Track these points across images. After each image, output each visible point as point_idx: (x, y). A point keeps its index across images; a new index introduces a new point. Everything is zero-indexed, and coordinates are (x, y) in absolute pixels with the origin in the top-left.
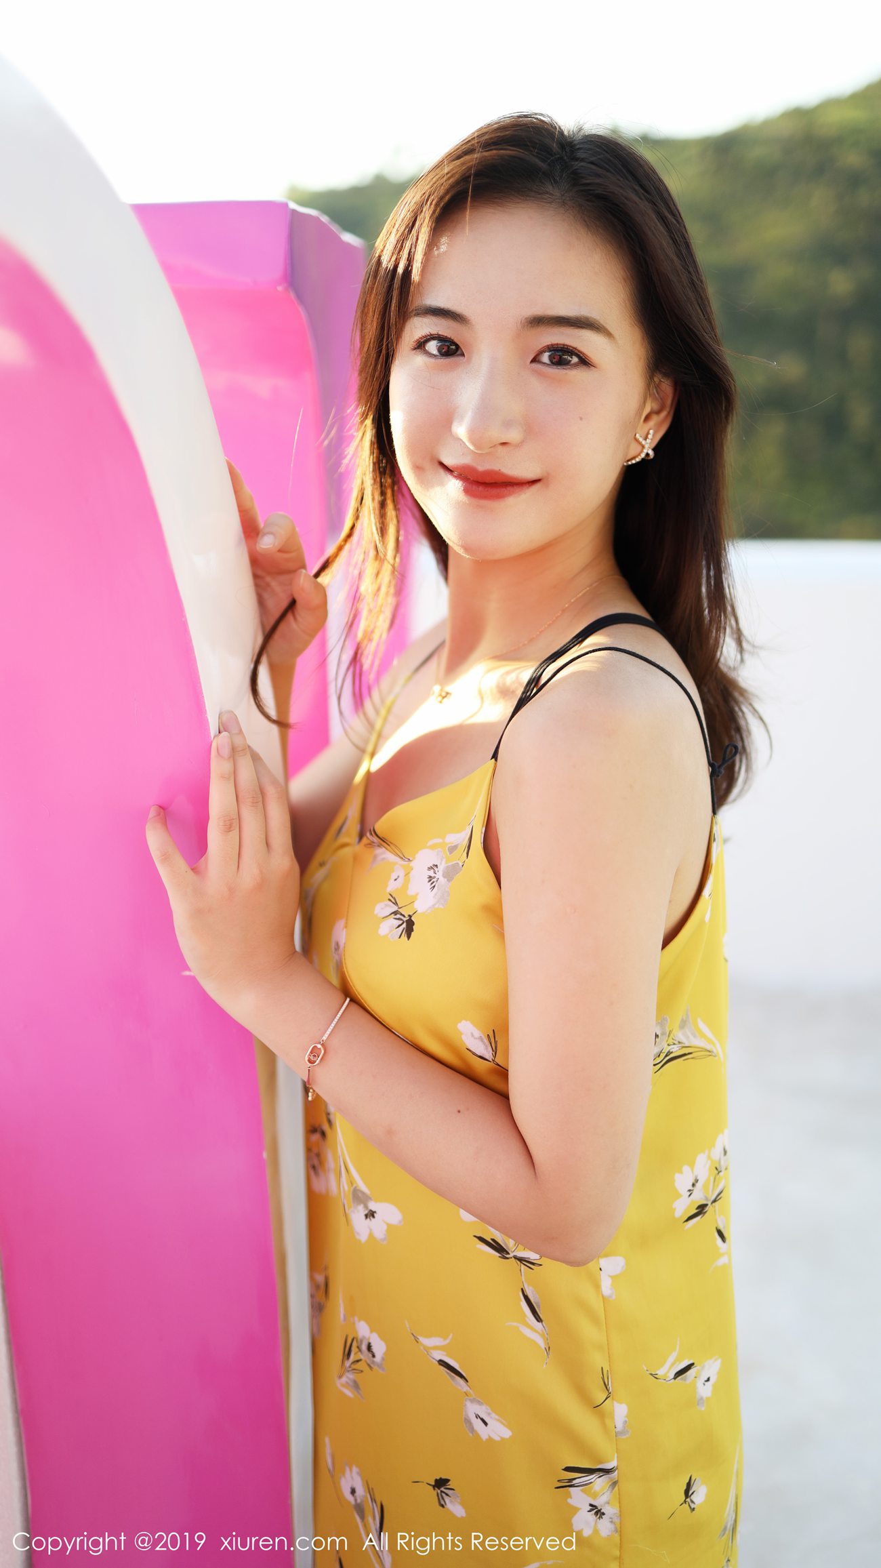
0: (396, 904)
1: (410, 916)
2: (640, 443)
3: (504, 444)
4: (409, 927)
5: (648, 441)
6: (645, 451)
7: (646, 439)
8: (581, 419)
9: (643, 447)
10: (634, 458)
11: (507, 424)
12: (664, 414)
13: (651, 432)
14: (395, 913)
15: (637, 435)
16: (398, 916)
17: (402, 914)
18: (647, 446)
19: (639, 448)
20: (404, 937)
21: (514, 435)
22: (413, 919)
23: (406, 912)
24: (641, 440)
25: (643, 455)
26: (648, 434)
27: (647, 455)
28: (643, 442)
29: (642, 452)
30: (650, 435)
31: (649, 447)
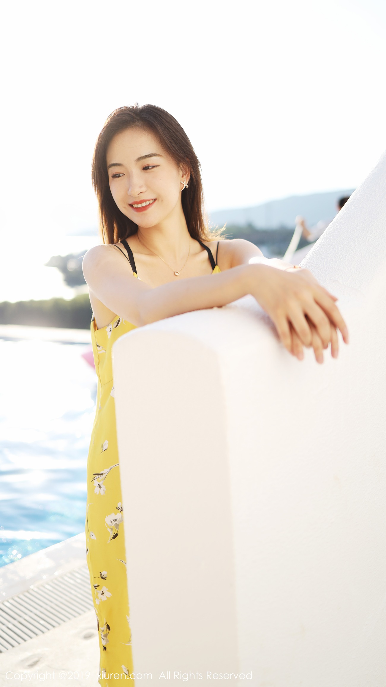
2: (183, 184)
3: (142, 192)
7: (184, 182)
8: (160, 179)
9: (184, 185)
10: (182, 188)
11: (141, 187)
12: (187, 174)
13: (185, 180)
18: (184, 184)
19: (183, 185)
21: (143, 189)
24: (182, 183)
25: (184, 187)
26: (184, 181)
28: (183, 183)
29: (184, 186)
30: (185, 181)
31: (186, 185)
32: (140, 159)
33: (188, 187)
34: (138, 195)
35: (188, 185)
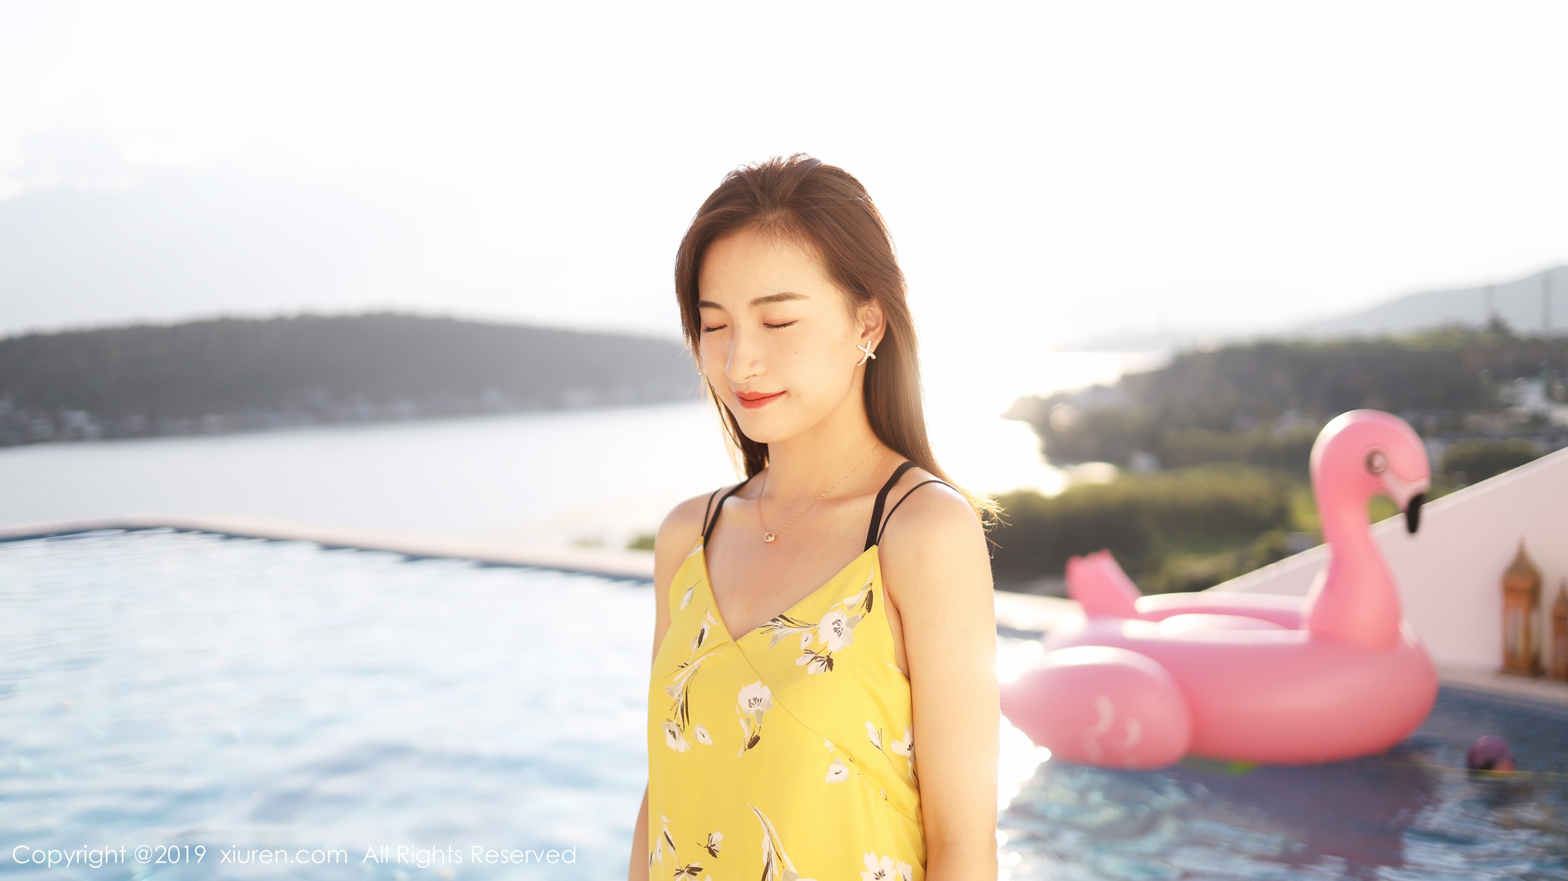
0: (812, 653)
1: (828, 656)
2: (862, 351)
3: (754, 375)
4: (830, 663)
5: (868, 348)
6: (866, 355)
7: (866, 347)
9: (865, 353)
10: (861, 360)
11: (753, 363)
12: (878, 330)
13: (869, 342)
14: (815, 658)
15: (859, 346)
16: (818, 659)
17: (821, 657)
18: (867, 352)
19: (863, 354)
20: (828, 670)
21: (758, 370)
22: (830, 657)
23: (824, 654)
24: (862, 348)
25: (866, 358)
26: (867, 343)
27: (870, 358)
28: (864, 350)
30: (869, 345)
31: (869, 352)
32: (757, 302)
33: (874, 357)
34: (746, 380)
35: (874, 353)
